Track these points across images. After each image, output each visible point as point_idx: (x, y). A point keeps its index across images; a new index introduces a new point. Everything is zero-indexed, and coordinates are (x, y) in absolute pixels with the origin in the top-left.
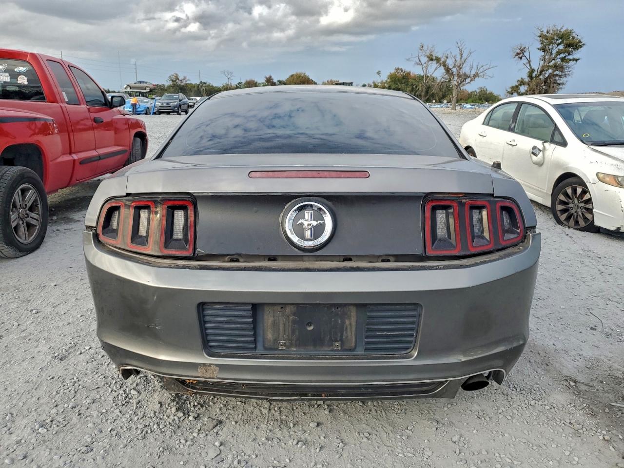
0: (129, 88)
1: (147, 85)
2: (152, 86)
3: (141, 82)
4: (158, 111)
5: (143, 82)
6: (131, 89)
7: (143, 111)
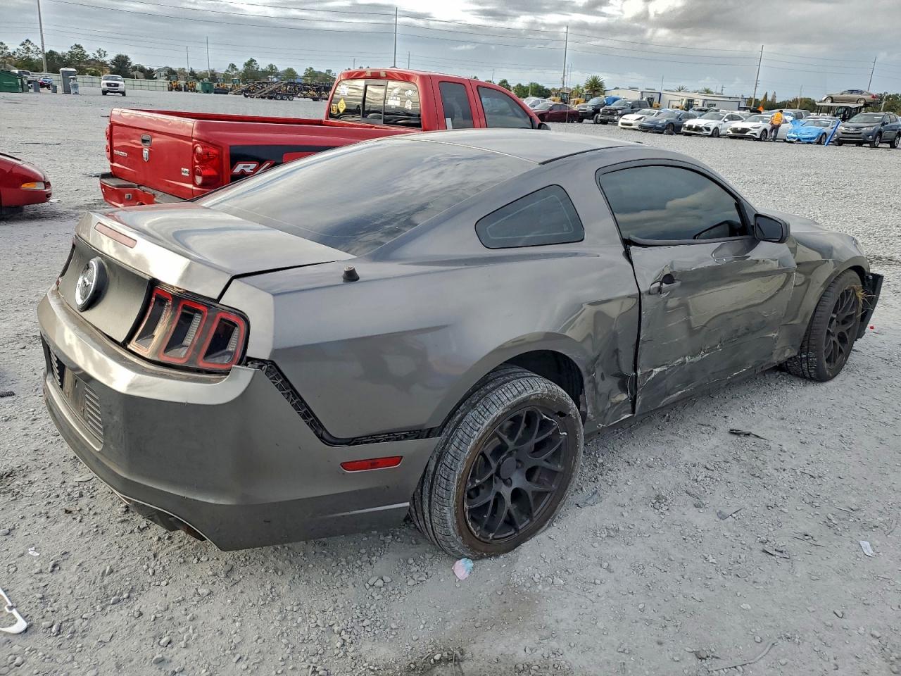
0: (829, 101)
1: (861, 96)
2: (870, 97)
3: (852, 92)
4: (838, 140)
5: (857, 91)
6: (832, 102)
7: (814, 138)
